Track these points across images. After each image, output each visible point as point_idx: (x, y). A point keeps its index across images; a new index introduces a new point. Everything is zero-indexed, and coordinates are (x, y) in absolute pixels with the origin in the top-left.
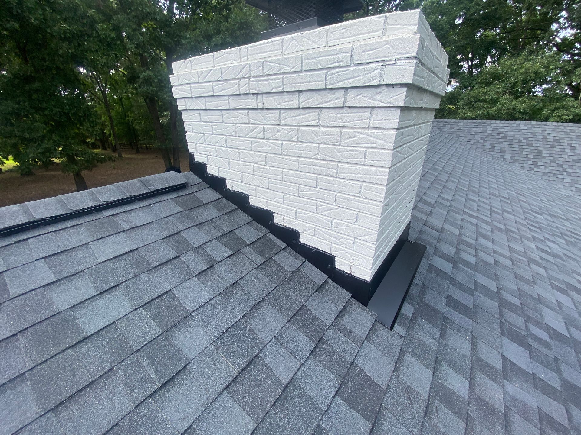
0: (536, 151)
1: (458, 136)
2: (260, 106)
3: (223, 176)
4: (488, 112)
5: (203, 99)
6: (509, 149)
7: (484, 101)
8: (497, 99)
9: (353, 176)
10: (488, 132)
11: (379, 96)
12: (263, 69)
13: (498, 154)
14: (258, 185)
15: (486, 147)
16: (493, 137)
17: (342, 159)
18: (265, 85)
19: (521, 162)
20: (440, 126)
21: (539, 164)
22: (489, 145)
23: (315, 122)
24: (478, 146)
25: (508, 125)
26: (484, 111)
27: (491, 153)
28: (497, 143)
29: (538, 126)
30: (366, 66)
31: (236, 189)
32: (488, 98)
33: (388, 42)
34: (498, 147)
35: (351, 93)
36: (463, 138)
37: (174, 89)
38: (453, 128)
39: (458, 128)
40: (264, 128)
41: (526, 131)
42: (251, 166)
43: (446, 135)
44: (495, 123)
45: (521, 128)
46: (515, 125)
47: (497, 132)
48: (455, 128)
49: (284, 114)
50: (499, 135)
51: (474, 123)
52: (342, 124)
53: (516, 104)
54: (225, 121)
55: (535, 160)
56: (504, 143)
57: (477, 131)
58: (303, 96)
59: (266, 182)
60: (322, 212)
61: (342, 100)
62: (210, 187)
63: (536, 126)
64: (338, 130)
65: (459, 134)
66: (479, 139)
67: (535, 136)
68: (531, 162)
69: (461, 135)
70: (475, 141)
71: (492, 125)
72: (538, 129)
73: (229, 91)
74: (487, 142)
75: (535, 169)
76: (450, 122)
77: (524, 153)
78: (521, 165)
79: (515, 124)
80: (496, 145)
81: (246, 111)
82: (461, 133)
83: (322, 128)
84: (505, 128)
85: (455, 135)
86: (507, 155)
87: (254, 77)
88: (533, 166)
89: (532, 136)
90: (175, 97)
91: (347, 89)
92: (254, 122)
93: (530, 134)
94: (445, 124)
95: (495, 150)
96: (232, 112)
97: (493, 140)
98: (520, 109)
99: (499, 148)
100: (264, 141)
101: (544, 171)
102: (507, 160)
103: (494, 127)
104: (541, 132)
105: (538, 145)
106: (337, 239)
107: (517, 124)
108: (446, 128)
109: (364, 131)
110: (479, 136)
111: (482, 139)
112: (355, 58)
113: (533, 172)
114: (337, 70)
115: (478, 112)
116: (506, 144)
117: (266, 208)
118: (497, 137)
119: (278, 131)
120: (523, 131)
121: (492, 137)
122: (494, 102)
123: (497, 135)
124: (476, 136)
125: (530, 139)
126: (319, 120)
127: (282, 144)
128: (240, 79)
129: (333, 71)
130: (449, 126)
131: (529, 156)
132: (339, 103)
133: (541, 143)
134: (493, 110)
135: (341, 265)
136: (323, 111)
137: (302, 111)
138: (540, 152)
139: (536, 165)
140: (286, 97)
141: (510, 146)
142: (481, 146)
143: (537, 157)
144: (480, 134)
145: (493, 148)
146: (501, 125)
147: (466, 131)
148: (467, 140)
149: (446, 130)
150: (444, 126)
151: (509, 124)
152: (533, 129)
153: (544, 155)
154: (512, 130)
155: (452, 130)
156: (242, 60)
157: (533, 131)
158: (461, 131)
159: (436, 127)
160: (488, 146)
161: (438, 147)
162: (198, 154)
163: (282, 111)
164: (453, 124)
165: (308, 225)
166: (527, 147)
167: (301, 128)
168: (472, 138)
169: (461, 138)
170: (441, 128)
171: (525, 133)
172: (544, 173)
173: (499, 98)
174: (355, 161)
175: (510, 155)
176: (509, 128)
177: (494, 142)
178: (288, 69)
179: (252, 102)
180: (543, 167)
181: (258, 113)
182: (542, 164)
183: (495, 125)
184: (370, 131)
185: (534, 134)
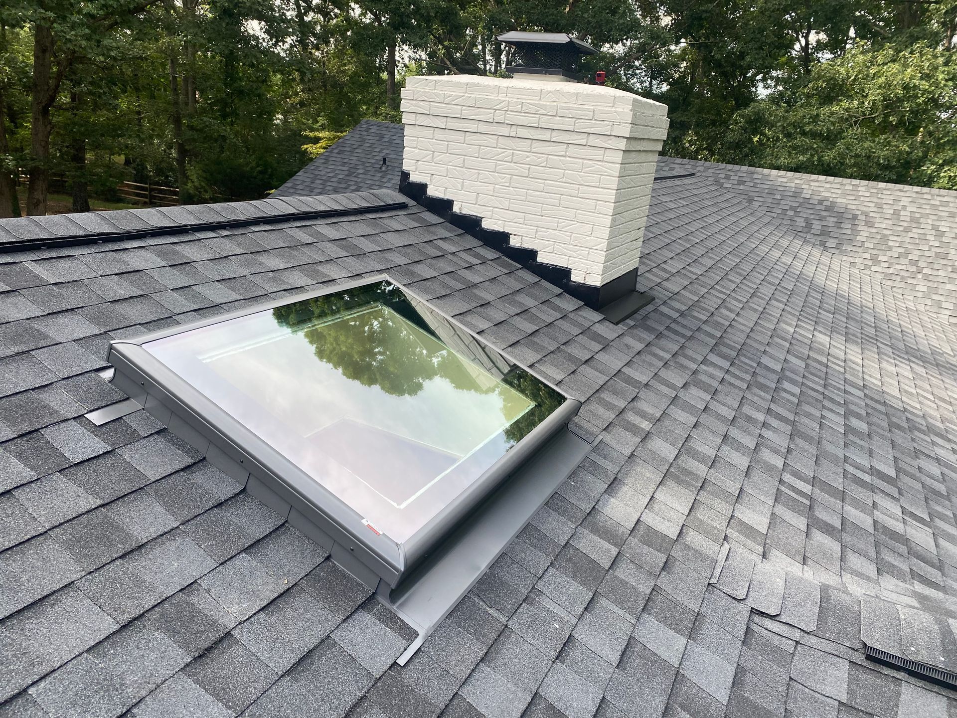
0: (879, 236)
1: (750, 200)
2: (513, 134)
3: (450, 198)
4: (819, 160)
5: (445, 118)
6: (835, 230)
7: (814, 135)
8: (840, 133)
9: (590, 196)
10: (803, 195)
11: (610, 142)
12: (522, 107)
13: (816, 237)
14: (496, 206)
15: (797, 224)
16: (811, 206)
17: (582, 182)
18: (523, 119)
19: (852, 254)
20: (720, 176)
21: (880, 258)
22: (803, 220)
23: (563, 153)
24: (784, 222)
25: (838, 186)
26: (812, 155)
27: (804, 235)
28: (817, 217)
29: (889, 192)
30: (602, 123)
31: (466, 211)
32: (820, 128)
33: (616, 112)
34: (817, 226)
35: (591, 136)
36: (760, 204)
37: (402, 102)
38: (742, 183)
39: (752, 184)
40: (513, 153)
41: (868, 199)
42: (491, 187)
43: (728, 196)
44: (817, 181)
45: (861, 194)
46: (851, 188)
47: (819, 198)
48: (747, 184)
49: (535, 144)
50: (822, 204)
51: (780, 177)
52: (584, 157)
53: (871, 147)
54: (466, 142)
55: (875, 252)
56: (828, 219)
57: (785, 193)
58: (555, 133)
59: (507, 203)
60: (564, 228)
61: (585, 140)
62: (428, 210)
63: (885, 192)
64: (580, 160)
65: (752, 196)
66: (787, 208)
67: (880, 210)
68: (868, 256)
69: (756, 199)
70: (780, 212)
71: (812, 183)
72: (888, 197)
73: (482, 118)
74: (801, 215)
75: (873, 268)
76: (739, 171)
77: (859, 238)
78: (851, 260)
79: (850, 184)
80: (814, 222)
81: (497, 137)
82: (757, 194)
83: (568, 158)
84: (833, 191)
85: (746, 197)
86: (831, 240)
87: (511, 111)
88: (869, 263)
89: (875, 210)
90: (401, 110)
91: (589, 133)
92: (503, 146)
93: (872, 205)
94: (729, 173)
95: (813, 231)
96: (479, 135)
97: (811, 212)
98: (879, 157)
99: (820, 228)
100: (512, 164)
101: (886, 271)
102: (829, 250)
103: (815, 189)
104: (891, 202)
105: (884, 226)
106: (574, 252)
107: (854, 185)
108: (730, 181)
109: (599, 163)
110: (788, 202)
111: (792, 208)
112: (596, 116)
113: (868, 272)
114: (583, 121)
115: (801, 158)
116: (831, 221)
117: (502, 230)
118: (818, 207)
119: (528, 157)
120: (862, 199)
121: (808, 206)
122: (831, 139)
123: (819, 204)
124: (782, 202)
125: (871, 214)
126: (566, 152)
127: (529, 168)
128: (496, 110)
129: (580, 121)
130: (737, 178)
131: (866, 245)
132: (583, 142)
133: (890, 222)
134: (829, 156)
135: (577, 277)
136: (570, 145)
137: (552, 143)
138: (885, 238)
139: (875, 260)
140: (539, 131)
141: (838, 224)
142: (789, 222)
143: (879, 247)
144: (790, 199)
145: (809, 225)
146: (828, 186)
147: (766, 191)
148: (765, 209)
149: (730, 186)
150: (728, 177)
151: (841, 184)
152: (879, 196)
153: (891, 243)
154: (844, 195)
155: (742, 187)
156: (500, 95)
157: (879, 201)
158: (757, 190)
159: (712, 179)
160: (800, 222)
161: (705, 212)
162: (417, 173)
163: (534, 141)
164: (744, 175)
165: (547, 242)
166: (866, 228)
167: (550, 157)
168: (775, 206)
169: (756, 205)
170: (722, 181)
171: (866, 204)
172: (886, 274)
173: (844, 131)
174: (592, 184)
175: (836, 241)
176: (839, 191)
177: (812, 217)
178: (545, 112)
179: (505, 131)
180: (886, 265)
181: (509, 141)
182: (886, 259)
183: (816, 184)
184: (603, 164)
185: (879, 206)
